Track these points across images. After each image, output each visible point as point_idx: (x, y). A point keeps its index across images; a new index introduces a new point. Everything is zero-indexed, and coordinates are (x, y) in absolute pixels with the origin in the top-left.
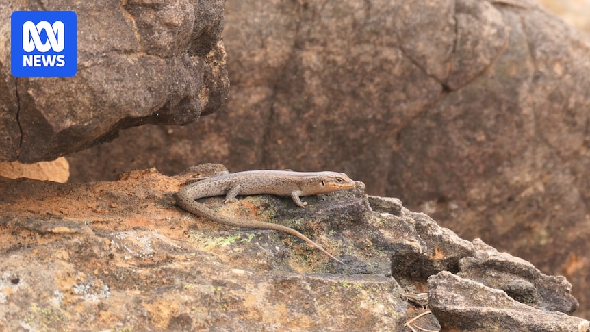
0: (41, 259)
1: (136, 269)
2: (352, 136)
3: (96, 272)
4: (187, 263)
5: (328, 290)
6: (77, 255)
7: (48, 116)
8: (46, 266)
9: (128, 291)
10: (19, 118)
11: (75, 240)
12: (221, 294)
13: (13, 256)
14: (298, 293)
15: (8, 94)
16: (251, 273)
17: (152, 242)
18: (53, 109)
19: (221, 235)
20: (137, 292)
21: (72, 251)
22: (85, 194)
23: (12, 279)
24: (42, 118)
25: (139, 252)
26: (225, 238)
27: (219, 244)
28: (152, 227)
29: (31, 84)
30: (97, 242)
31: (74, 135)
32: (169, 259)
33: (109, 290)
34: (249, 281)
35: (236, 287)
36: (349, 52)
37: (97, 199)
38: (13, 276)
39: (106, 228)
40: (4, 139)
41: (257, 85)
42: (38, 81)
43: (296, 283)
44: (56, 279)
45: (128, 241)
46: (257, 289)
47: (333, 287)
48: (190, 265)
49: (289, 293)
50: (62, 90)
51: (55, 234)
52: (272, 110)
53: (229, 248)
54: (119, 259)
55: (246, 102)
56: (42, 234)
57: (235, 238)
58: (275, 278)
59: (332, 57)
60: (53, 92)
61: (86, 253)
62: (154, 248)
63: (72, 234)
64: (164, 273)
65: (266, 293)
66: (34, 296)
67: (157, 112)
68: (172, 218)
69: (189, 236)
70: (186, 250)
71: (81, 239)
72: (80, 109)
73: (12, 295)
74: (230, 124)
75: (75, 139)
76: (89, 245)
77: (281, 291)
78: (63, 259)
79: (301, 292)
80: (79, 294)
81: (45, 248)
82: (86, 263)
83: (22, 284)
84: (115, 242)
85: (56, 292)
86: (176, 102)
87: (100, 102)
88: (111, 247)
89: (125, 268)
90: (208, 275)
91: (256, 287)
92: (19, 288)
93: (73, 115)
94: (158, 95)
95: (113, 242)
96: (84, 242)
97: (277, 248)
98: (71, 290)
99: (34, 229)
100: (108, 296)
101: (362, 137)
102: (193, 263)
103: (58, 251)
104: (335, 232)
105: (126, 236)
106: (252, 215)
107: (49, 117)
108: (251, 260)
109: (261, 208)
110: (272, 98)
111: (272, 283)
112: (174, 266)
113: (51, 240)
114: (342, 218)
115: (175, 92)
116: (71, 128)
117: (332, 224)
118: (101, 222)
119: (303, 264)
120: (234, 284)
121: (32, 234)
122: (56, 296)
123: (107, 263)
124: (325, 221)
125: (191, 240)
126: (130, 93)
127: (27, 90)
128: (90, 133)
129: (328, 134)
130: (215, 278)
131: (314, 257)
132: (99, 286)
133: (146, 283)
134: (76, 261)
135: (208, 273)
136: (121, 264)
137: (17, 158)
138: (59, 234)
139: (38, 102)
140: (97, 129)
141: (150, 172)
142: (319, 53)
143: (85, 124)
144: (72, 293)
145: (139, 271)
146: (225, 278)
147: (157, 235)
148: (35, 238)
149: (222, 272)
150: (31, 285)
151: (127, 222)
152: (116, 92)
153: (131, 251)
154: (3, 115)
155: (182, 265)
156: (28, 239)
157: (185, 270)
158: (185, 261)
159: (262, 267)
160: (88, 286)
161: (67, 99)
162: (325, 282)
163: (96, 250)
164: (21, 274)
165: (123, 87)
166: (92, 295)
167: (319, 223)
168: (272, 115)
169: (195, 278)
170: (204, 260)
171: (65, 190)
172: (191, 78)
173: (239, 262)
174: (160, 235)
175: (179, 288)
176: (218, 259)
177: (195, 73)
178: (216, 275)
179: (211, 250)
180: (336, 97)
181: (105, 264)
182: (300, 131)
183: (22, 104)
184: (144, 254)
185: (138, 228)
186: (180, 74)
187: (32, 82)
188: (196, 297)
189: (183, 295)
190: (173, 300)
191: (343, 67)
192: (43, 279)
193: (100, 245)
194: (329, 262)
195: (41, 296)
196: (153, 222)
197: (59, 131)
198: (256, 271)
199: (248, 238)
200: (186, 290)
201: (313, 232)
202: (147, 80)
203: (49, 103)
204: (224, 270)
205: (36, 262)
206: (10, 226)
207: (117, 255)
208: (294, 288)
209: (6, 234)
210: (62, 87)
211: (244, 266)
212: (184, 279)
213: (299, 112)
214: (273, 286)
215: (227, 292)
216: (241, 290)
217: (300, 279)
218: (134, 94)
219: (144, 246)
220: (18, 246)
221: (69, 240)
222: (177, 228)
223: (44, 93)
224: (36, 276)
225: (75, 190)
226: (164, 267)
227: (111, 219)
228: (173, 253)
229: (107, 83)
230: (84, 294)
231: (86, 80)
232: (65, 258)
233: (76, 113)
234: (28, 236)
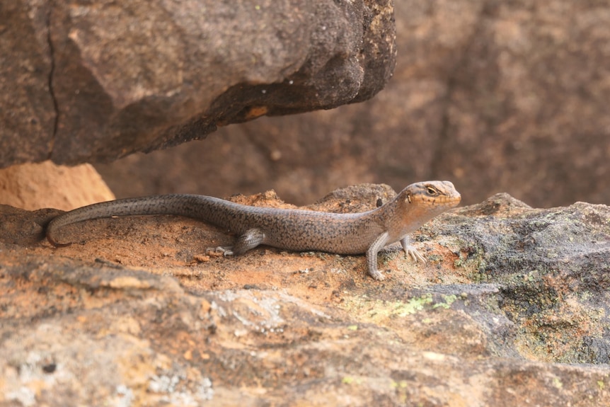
0: (92, 332)
1: (256, 351)
2: (580, 162)
3: (188, 355)
4: (345, 342)
5: (591, 389)
6: (153, 327)
7: (104, 79)
8: (102, 343)
9: (244, 389)
10: (54, 84)
11: (150, 300)
12: (408, 394)
13: (43, 327)
14: (540, 394)
15: (34, 40)
16: (455, 360)
17: (282, 307)
18: (114, 66)
19: (398, 298)
20: (261, 391)
21: (145, 319)
22: (156, 233)
23: (45, 364)
24: (93, 83)
25: (258, 324)
26: (406, 302)
27: (395, 312)
28: (276, 285)
29: (75, 21)
30: (187, 304)
31: (149, 113)
32: (311, 336)
33: (212, 387)
34: (453, 372)
35: (432, 382)
36: (573, 22)
37: (177, 241)
38: (46, 360)
39: (198, 286)
40: (26, 123)
41: (420, 76)
42: (87, 16)
43: (536, 377)
44: (120, 366)
45: (240, 304)
46: (468, 386)
47: (601, 384)
48: (351, 344)
49: (524, 394)
50: (128, 33)
51: (115, 290)
52: (445, 120)
53: (413, 319)
54: (225, 335)
55: (401, 105)
56: (92, 291)
57: (423, 302)
58: (498, 368)
59: (544, 30)
60: (113, 36)
61: (169, 323)
62: (285, 318)
63: (144, 290)
64: (305, 358)
65: (485, 394)
66: (83, 393)
67: (291, 77)
68: (311, 270)
69: (342, 300)
70: (339, 321)
71: (161, 298)
72: (160, 66)
73: (44, 392)
74: (375, 144)
75: (152, 121)
76: (174, 310)
77: (510, 390)
78: (129, 332)
79: (545, 392)
80: (160, 393)
81: (98, 313)
82: (170, 340)
83: (61, 373)
84: (219, 305)
85: (121, 389)
86: (321, 63)
87: (196, 54)
88: (212, 313)
89: (238, 350)
90: (382, 362)
91: (466, 382)
92: (57, 380)
93: (147, 77)
94: (293, 45)
95: (214, 306)
96: (165, 305)
97: (496, 320)
98: (145, 385)
99: (78, 282)
100: (210, 398)
101: (597, 163)
102: (355, 341)
103: (121, 319)
104: (592, 295)
105: (237, 296)
106: (445, 266)
107: (106, 81)
108: (454, 339)
109: (462, 256)
110: (445, 100)
111: (495, 376)
112: (322, 345)
113: (107, 301)
114: (604, 271)
115: (320, 44)
116: (144, 101)
117: (586, 281)
118: (189, 277)
119: (539, 348)
120: (429, 377)
121: (74, 290)
122: (121, 395)
123: (206, 341)
124: (576, 275)
125: (347, 305)
126: (247, 40)
127: (68, 31)
128: (177, 109)
129: (539, 160)
130: (395, 366)
131: (558, 337)
132: (193, 378)
133: (275, 374)
134: (152, 336)
135: (382, 357)
136: (229, 344)
137: (49, 157)
138: (122, 289)
139: (88, 53)
140: (188, 104)
141: (265, 198)
142: (523, 24)
143: (170, 94)
144: (148, 391)
145: (264, 355)
146: (412, 367)
147: (287, 297)
148: (80, 297)
149: (407, 356)
150: (77, 376)
151: (231, 277)
152: (223, 36)
153: (245, 322)
154: (26, 80)
155: (337, 344)
156: (67, 300)
157: (342, 353)
158: (342, 337)
159: (474, 349)
160: (175, 379)
161: (137, 48)
162: (585, 374)
163: (186, 318)
164: (59, 357)
165: (235, 28)
166: (183, 395)
167: (565, 280)
168: (446, 128)
169: (360, 366)
170: (373, 337)
171: (120, 228)
172: (346, 22)
173: (433, 341)
174: (291, 297)
175: (334, 383)
176: (396, 337)
177: (351, 16)
178: (396, 361)
179: (382, 321)
180: (553, 97)
181: (202, 342)
182: (493, 154)
183: (58, 59)
184: (268, 326)
185: (253, 287)
186: (329, 13)
187: (78, 17)
188: (364, 398)
189: (342, 395)
190: (325, 403)
191: (564, 46)
192: (97, 366)
193: (193, 309)
194: (584, 345)
195: (96, 395)
196: (277, 276)
197: (122, 106)
198: (463, 356)
199: (446, 302)
200: (346, 387)
201: (555, 293)
202: (275, 17)
203: (106, 57)
204: (409, 354)
205: (84, 337)
206: (36, 279)
207: (222, 329)
208: (532, 384)
209: (29, 292)
210: (128, 27)
211: (442, 346)
212: (341, 367)
213: (491, 123)
214: (495, 381)
215: (417, 390)
216: (442, 388)
217: (542, 370)
218: (253, 41)
219: (267, 314)
220: (50, 311)
221: (139, 301)
222: (320, 286)
223: (98, 39)
224: (86, 359)
225: (137, 226)
226: (307, 347)
227: (204, 272)
228: (317, 325)
229: (206, 20)
230: (168, 393)
231: (171, 14)
232: (133, 330)
233: (154, 73)
234: (67, 294)
